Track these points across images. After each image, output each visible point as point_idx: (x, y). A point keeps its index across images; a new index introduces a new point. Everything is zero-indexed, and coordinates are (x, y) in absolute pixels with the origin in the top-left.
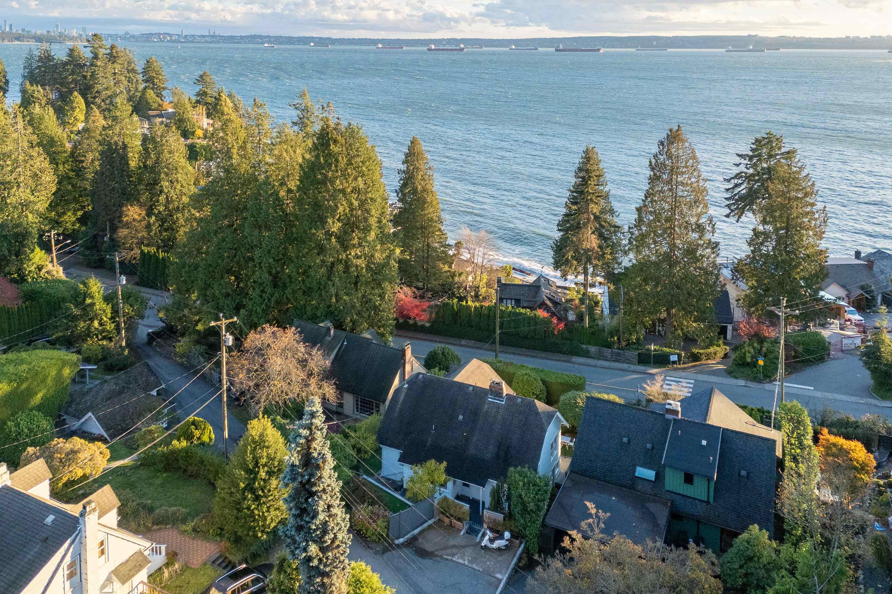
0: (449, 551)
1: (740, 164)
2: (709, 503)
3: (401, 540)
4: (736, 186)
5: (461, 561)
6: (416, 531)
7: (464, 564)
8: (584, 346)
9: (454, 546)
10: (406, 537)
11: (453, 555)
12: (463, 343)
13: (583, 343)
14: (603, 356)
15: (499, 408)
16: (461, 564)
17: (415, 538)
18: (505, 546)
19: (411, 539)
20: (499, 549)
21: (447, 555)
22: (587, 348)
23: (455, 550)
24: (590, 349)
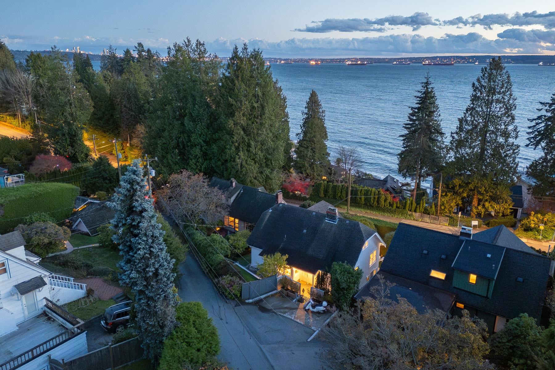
0: (282, 310)
1: (541, 110)
2: (488, 298)
3: (251, 301)
4: (537, 124)
5: (289, 317)
6: (262, 297)
7: (291, 319)
9: (286, 308)
10: (255, 299)
11: (285, 313)
15: (332, 227)
16: (289, 318)
17: (261, 300)
18: (323, 311)
19: (258, 301)
20: (318, 313)
21: (280, 312)
23: (286, 310)
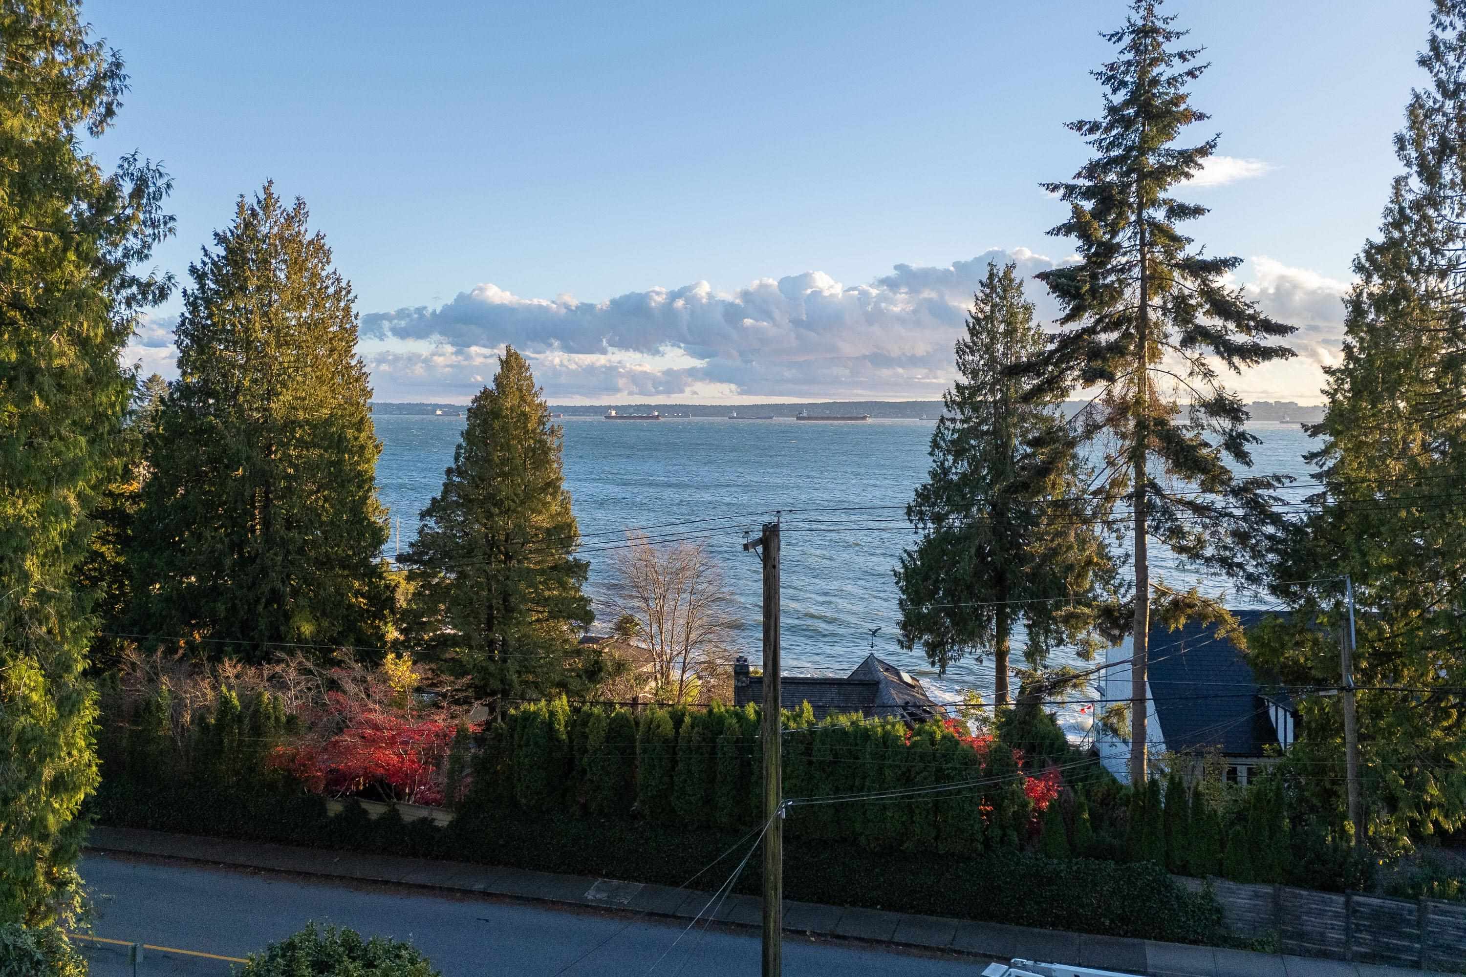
8: (1192, 886)
12: (590, 895)
13: (1185, 871)
14: (1301, 935)
22: (1207, 895)
24: (1222, 900)
